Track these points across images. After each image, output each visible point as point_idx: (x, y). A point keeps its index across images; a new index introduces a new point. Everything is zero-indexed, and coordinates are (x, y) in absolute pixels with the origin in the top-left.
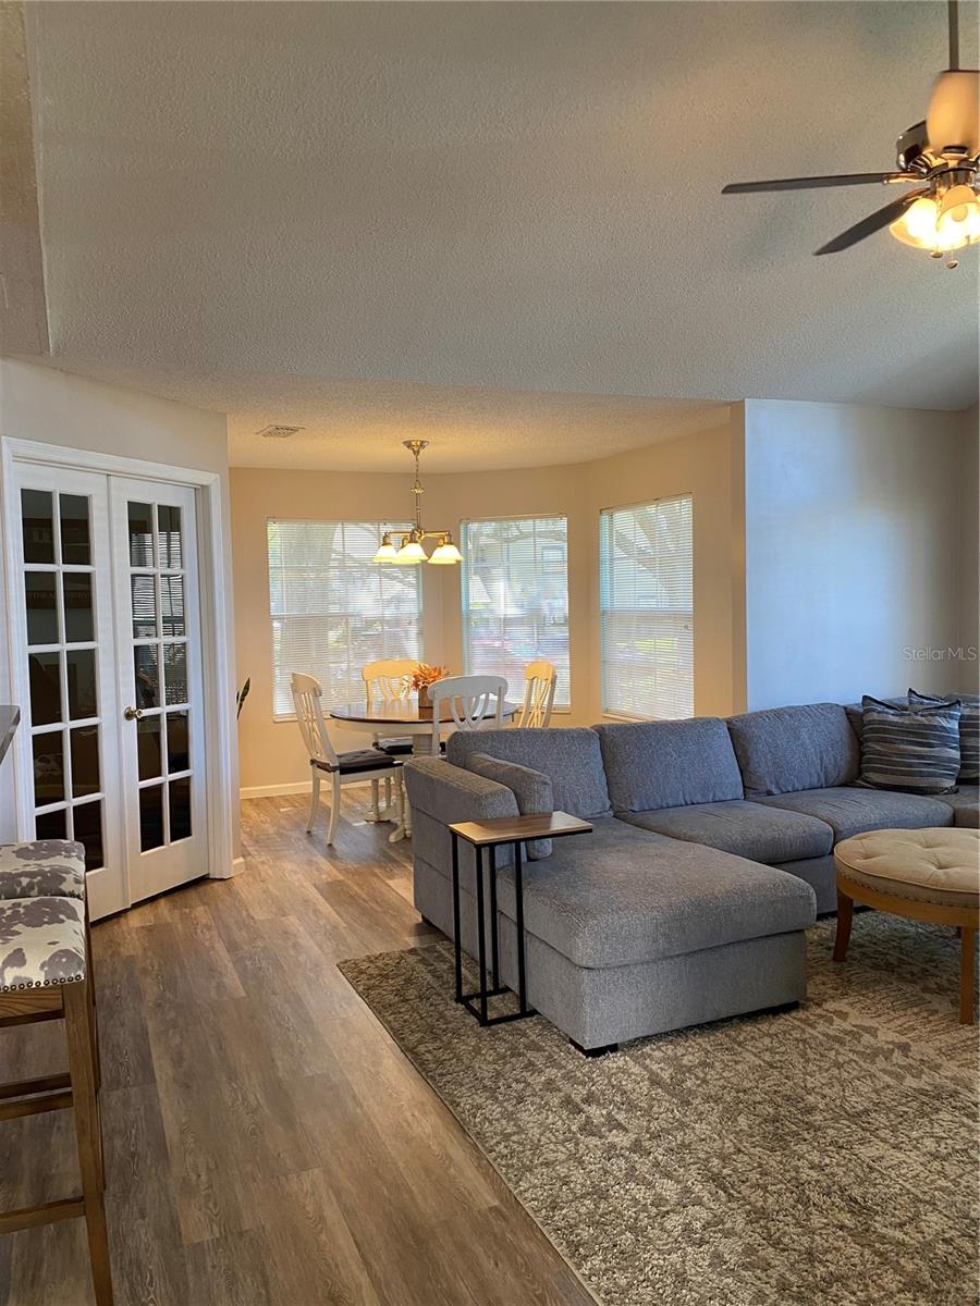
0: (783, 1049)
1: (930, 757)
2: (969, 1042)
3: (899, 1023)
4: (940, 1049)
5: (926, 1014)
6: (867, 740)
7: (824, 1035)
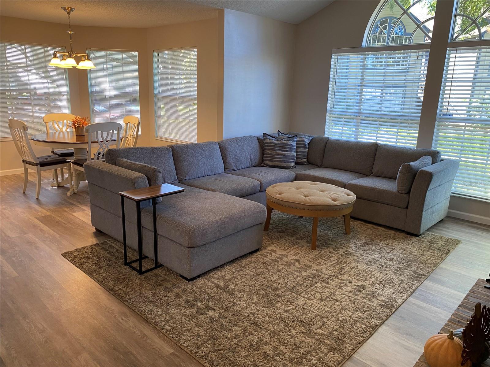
0: (259, 267)
1: (287, 155)
2: (317, 256)
3: (293, 252)
4: (309, 260)
5: (300, 248)
6: (265, 149)
7: (270, 260)
